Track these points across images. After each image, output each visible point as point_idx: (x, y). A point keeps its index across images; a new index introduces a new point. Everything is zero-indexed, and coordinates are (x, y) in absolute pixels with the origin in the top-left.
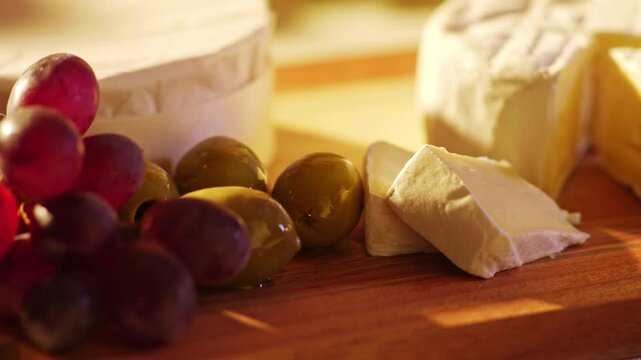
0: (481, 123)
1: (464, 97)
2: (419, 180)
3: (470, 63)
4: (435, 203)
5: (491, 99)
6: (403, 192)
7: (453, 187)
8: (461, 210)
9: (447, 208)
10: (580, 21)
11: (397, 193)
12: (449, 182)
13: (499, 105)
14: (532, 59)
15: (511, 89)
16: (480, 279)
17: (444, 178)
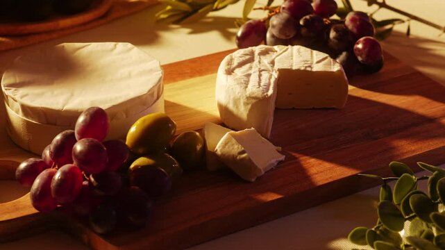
0: (243, 112)
1: (236, 102)
2: (227, 147)
3: (238, 90)
4: (233, 155)
5: (246, 104)
6: (221, 150)
7: (240, 150)
8: (243, 159)
9: (238, 158)
10: (273, 63)
11: (218, 150)
12: (238, 148)
13: (249, 106)
14: (261, 88)
15: (254, 101)
16: (250, 182)
17: (236, 146)
